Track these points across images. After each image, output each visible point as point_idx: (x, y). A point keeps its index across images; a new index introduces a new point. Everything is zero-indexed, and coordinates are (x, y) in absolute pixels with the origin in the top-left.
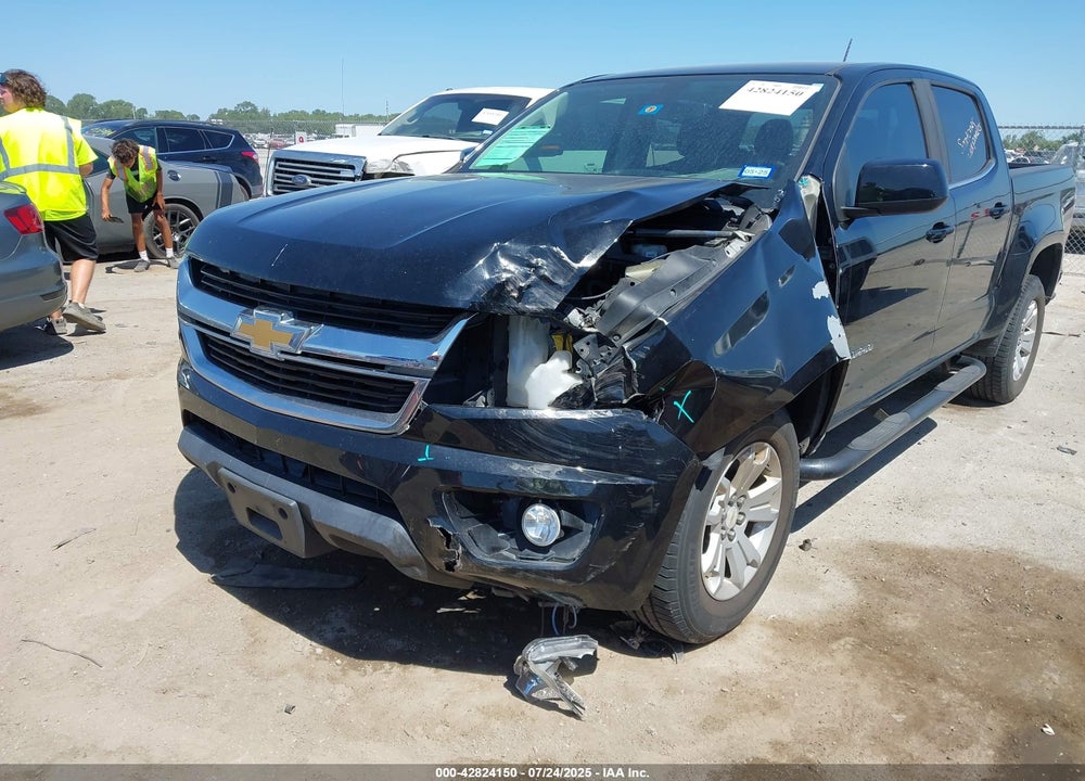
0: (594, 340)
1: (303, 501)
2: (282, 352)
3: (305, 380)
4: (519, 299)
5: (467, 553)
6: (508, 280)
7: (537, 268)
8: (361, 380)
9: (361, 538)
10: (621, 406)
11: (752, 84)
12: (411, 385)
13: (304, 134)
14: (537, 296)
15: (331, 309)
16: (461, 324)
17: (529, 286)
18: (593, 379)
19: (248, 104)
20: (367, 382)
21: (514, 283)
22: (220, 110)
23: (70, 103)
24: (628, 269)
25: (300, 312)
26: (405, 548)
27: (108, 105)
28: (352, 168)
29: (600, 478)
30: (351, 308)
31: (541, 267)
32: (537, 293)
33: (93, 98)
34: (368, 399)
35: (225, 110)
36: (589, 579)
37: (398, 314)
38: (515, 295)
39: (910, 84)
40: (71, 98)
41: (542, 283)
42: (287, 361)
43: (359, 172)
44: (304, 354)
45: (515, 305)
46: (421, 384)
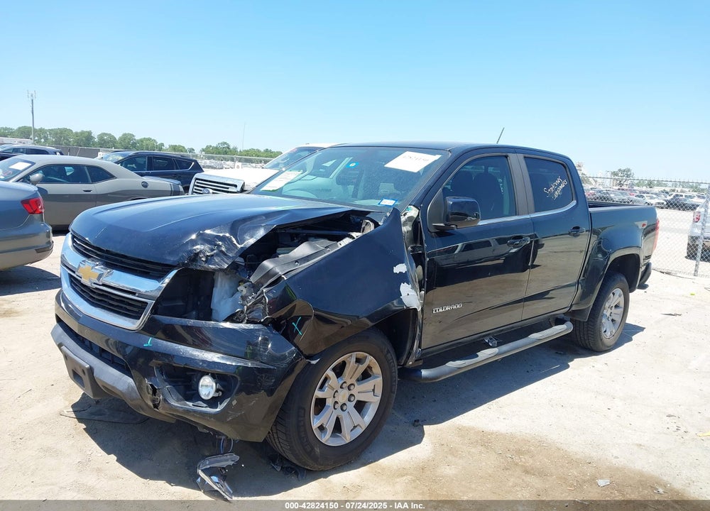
0: (249, 286)
1: (92, 366)
2: (94, 283)
3: (106, 300)
4: (206, 262)
5: (165, 400)
6: (201, 251)
7: (219, 246)
8: (128, 301)
9: (113, 387)
10: (260, 323)
11: (408, 154)
12: (147, 303)
13: (240, 164)
14: (217, 261)
15: (122, 262)
16: (174, 272)
17: (212, 256)
18: (245, 307)
19: (225, 143)
20: (130, 302)
21: (204, 253)
22: (207, 146)
23: (120, 138)
24: (278, 249)
25: (107, 263)
26: (134, 395)
27: (142, 141)
28: (236, 186)
29: (238, 362)
30: (129, 261)
31: (221, 246)
32: (216, 259)
33: (134, 136)
34: (128, 310)
35: (211, 146)
36: (228, 420)
37: (147, 265)
38: (204, 259)
39: (506, 157)
40: (121, 136)
41: (221, 254)
42: (96, 289)
43: (239, 189)
44: (104, 285)
45: (203, 264)
46: (151, 303)
